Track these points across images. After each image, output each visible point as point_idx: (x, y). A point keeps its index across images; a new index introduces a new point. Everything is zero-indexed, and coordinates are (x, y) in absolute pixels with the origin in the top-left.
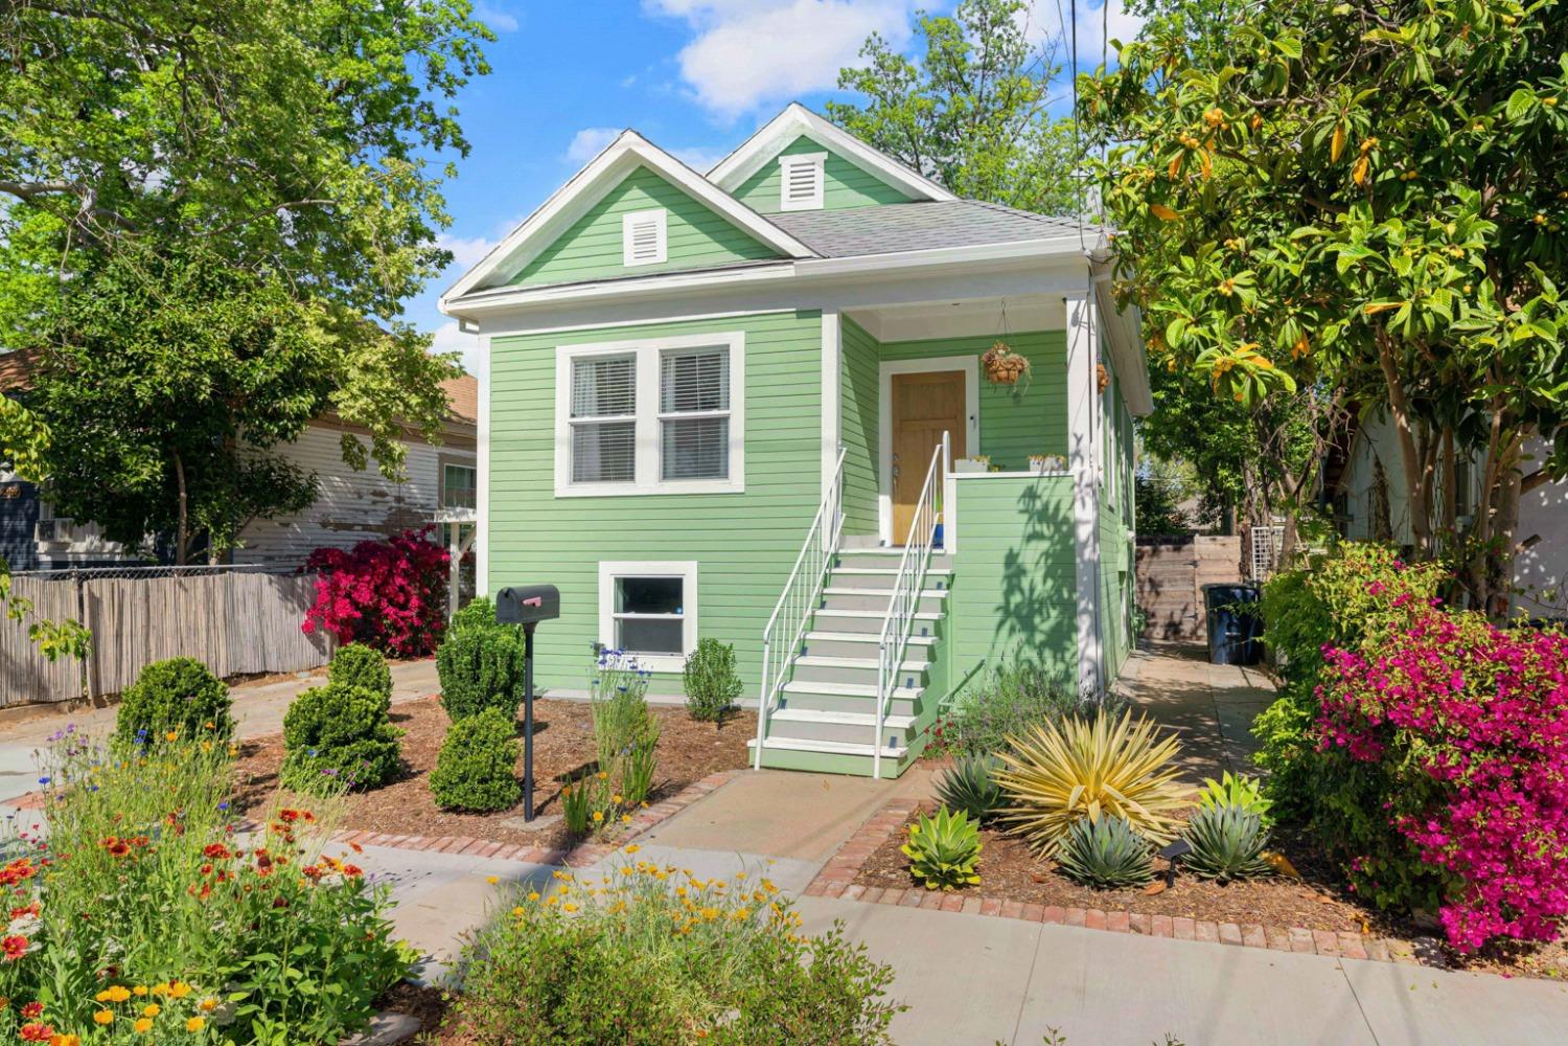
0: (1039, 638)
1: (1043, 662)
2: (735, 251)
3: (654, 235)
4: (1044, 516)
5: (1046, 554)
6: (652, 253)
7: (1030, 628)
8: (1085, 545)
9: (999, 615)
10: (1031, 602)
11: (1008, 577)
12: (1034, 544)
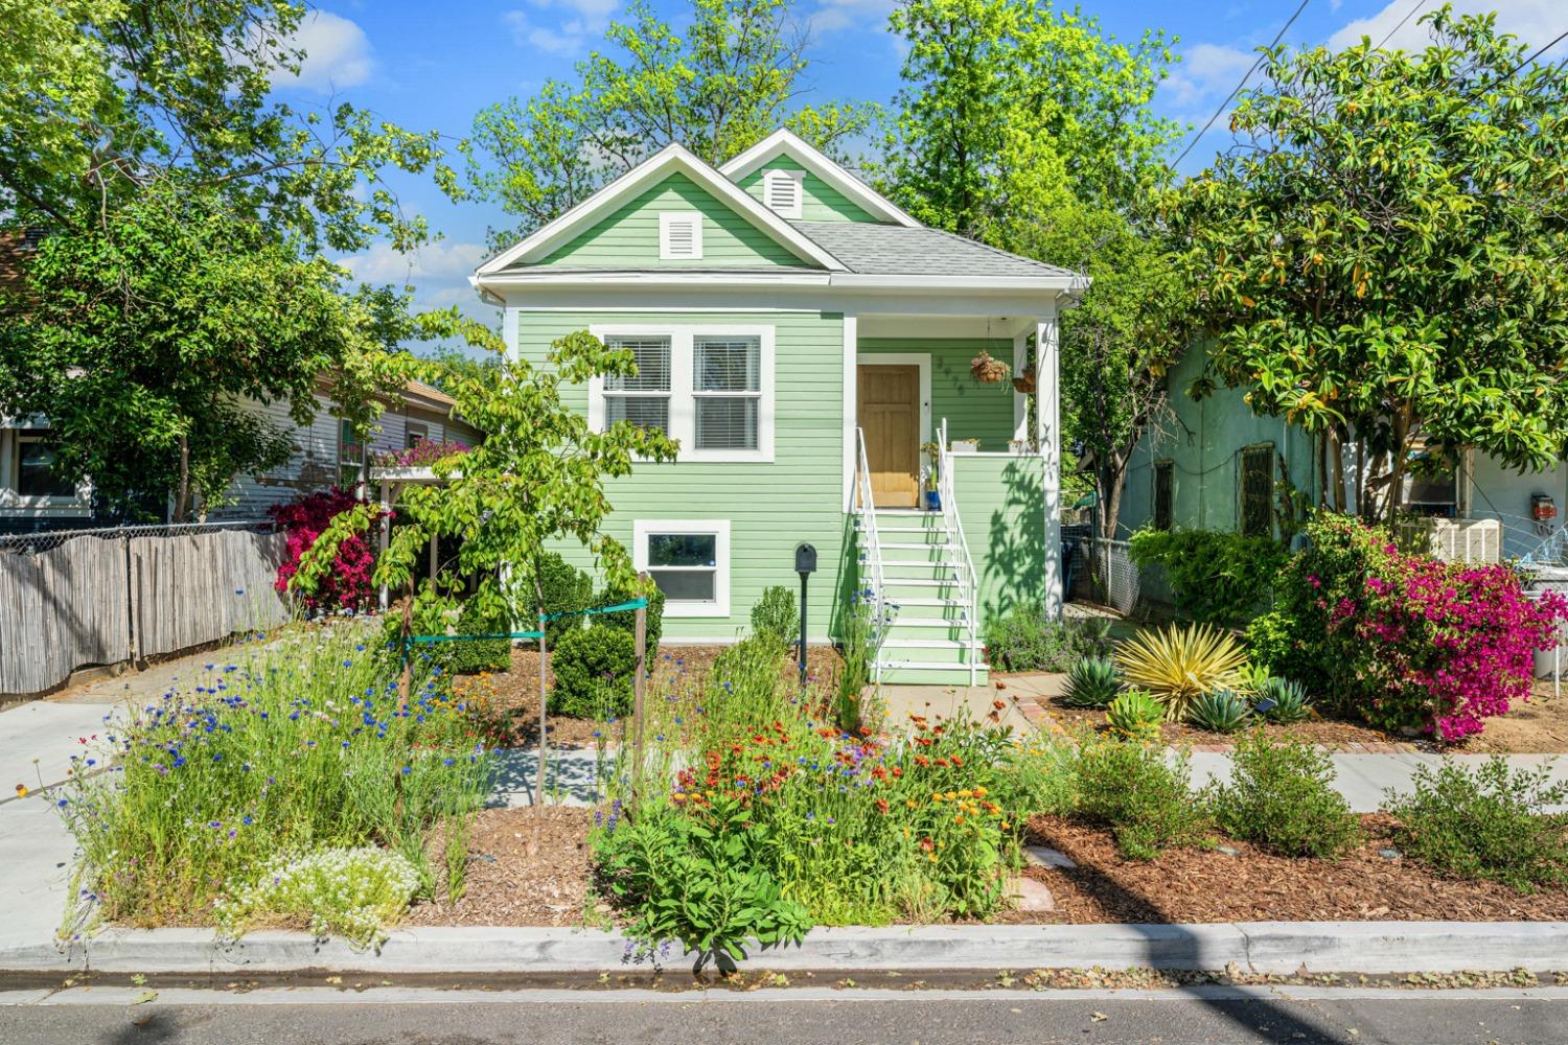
0: (1017, 579)
1: (1019, 596)
2: (766, 257)
3: (690, 235)
4: (1021, 486)
5: (1023, 515)
6: (689, 250)
7: (1010, 572)
8: (1051, 508)
9: (987, 561)
10: (1011, 552)
11: (994, 533)
12: (1013, 507)
